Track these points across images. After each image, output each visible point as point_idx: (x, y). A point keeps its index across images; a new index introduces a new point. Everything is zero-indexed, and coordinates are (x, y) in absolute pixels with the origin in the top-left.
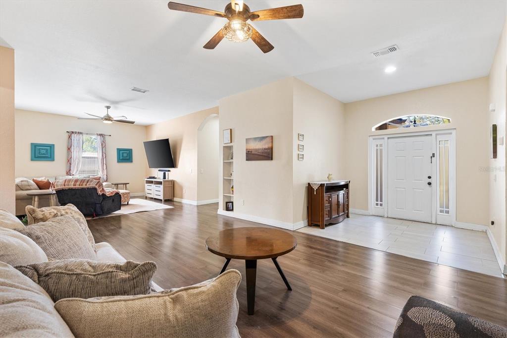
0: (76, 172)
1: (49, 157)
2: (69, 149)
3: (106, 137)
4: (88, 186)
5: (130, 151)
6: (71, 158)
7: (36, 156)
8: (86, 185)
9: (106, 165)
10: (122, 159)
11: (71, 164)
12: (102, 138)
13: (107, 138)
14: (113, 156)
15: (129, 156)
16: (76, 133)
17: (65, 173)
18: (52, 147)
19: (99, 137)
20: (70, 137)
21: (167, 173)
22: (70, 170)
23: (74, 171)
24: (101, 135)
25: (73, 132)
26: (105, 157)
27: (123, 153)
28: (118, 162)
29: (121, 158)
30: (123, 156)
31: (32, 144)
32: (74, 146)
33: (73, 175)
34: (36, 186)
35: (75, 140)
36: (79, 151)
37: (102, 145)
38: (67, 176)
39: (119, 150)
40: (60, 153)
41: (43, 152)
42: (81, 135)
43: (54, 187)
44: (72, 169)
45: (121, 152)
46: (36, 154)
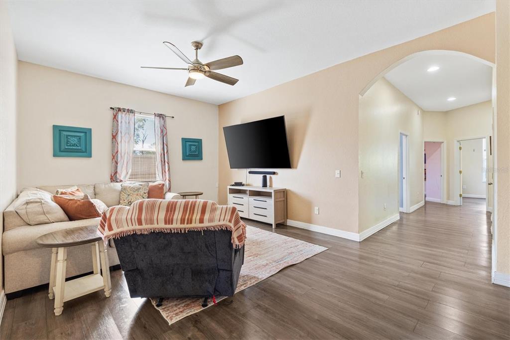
0: (126, 176)
1: (84, 150)
2: (114, 137)
4: (206, 224)
5: (198, 143)
6: (117, 152)
7: (63, 148)
8: (201, 221)
9: (168, 164)
11: (117, 163)
12: (162, 121)
13: (168, 120)
14: (177, 150)
15: (199, 149)
16: (124, 110)
17: (108, 178)
18: (87, 132)
19: (157, 118)
20: (115, 117)
21: (268, 176)
22: (116, 173)
23: (122, 175)
24: (161, 116)
25: (119, 110)
26: (167, 152)
27: (190, 145)
28: (184, 159)
29: (187, 153)
30: (190, 150)
31: (55, 127)
32: (121, 133)
33: (121, 181)
34: (61, 213)
35: (123, 122)
36: (129, 142)
37: (162, 131)
38: (112, 184)
39: (185, 141)
40: (100, 143)
41: (74, 141)
42: (131, 114)
43: (110, 229)
44: (119, 170)
45: (188, 143)
46: (64, 145)
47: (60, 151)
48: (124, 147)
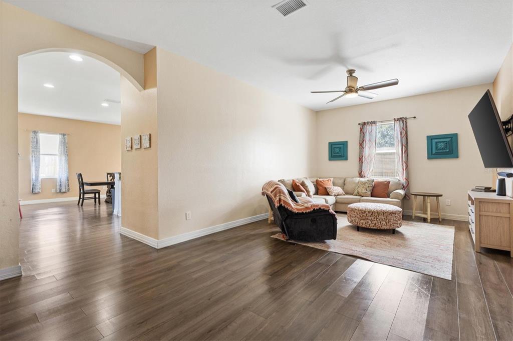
1: (343, 155)
2: (361, 145)
3: (409, 121)
5: (452, 138)
6: (363, 155)
10: (437, 154)
12: (402, 124)
14: (420, 147)
16: (368, 123)
18: (345, 144)
19: (397, 123)
20: (361, 130)
22: (362, 171)
23: (365, 172)
24: (400, 119)
25: (365, 123)
27: (436, 143)
28: (430, 158)
29: (434, 152)
30: (437, 148)
31: (329, 143)
32: (366, 140)
33: (365, 177)
35: (367, 132)
37: (401, 134)
39: (430, 139)
41: (337, 150)
42: (374, 125)
44: (364, 169)
45: (435, 141)
46: (333, 154)
47: (332, 157)
48: (366, 151)
